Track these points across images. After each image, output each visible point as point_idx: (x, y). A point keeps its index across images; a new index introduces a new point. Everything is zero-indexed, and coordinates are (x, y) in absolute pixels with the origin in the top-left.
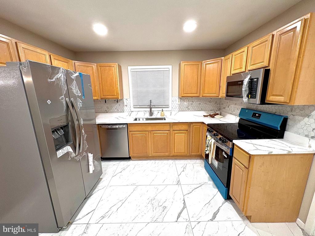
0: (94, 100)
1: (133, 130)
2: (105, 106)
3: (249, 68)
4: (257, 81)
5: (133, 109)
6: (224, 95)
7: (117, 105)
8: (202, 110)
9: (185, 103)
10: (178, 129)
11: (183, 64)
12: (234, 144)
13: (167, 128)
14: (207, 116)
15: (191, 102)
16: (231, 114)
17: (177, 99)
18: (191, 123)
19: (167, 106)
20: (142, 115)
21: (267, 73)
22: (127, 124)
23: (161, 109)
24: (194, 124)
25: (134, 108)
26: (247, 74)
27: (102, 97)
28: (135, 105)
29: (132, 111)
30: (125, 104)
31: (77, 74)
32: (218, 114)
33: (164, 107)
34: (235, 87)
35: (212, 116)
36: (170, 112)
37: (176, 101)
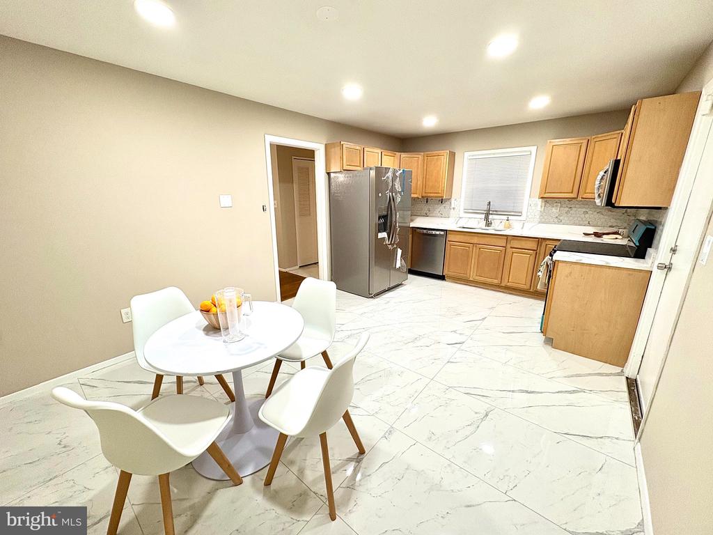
0: (414, 199)
2: (425, 208)
5: (462, 214)
7: (441, 208)
9: (554, 210)
10: (520, 247)
13: (503, 242)
14: (589, 234)
15: (567, 209)
17: (538, 201)
18: (544, 239)
19: (518, 214)
20: (476, 223)
22: (447, 230)
23: (505, 217)
24: (548, 242)
25: (465, 212)
27: (424, 195)
28: (466, 208)
30: (453, 206)
31: (401, 171)
32: (616, 233)
33: (512, 214)
35: (597, 235)
36: (522, 223)
37: (536, 205)
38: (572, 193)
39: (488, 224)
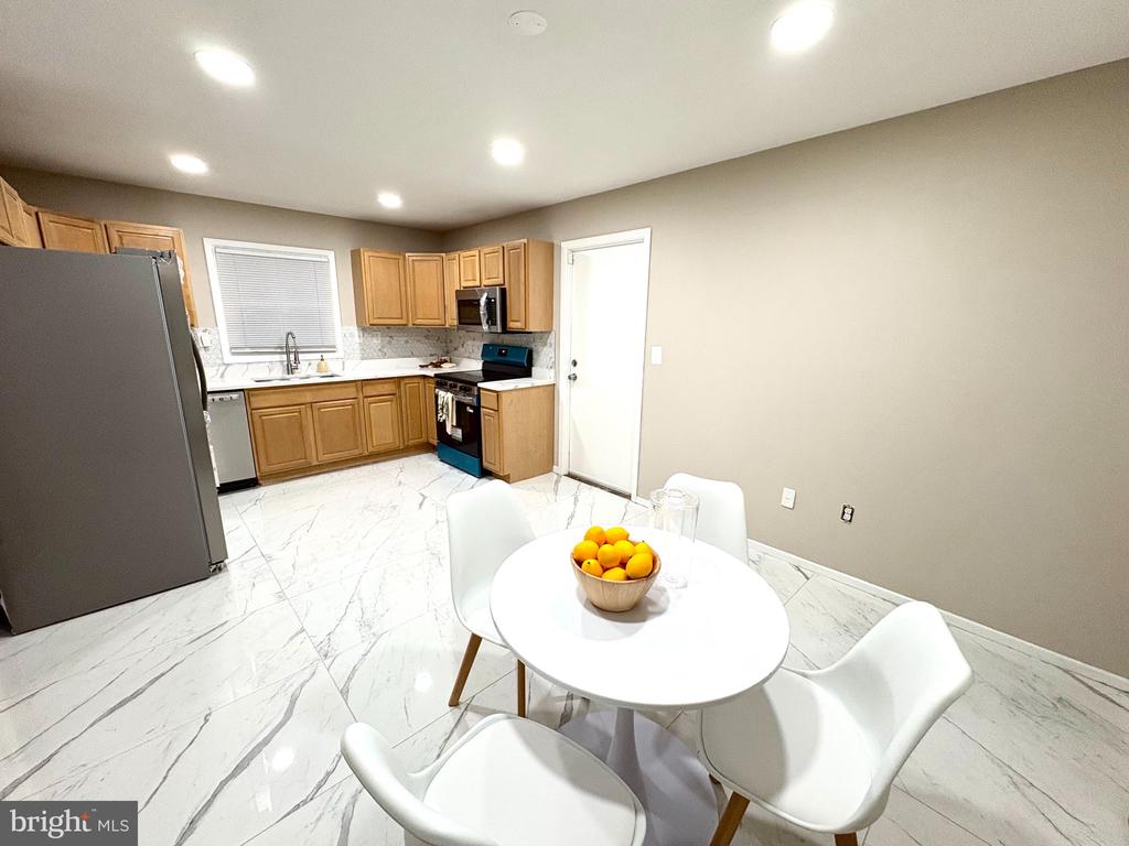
1: (264, 406)
3: (485, 282)
4: (495, 302)
5: (228, 358)
6: (456, 322)
8: (412, 355)
9: (375, 341)
10: (375, 393)
11: (366, 256)
12: (479, 388)
13: (351, 392)
14: (427, 366)
15: (388, 338)
16: (469, 357)
17: (354, 329)
18: (400, 377)
19: (332, 349)
20: (266, 372)
21: (503, 292)
22: (242, 390)
23: (318, 356)
24: (407, 381)
25: (234, 354)
26: (483, 291)
28: (236, 345)
29: (228, 365)
32: (446, 361)
33: (324, 349)
34: (467, 309)
35: (437, 365)
36: (340, 362)
37: (352, 335)
38: (401, 318)
39: (290, 369)
